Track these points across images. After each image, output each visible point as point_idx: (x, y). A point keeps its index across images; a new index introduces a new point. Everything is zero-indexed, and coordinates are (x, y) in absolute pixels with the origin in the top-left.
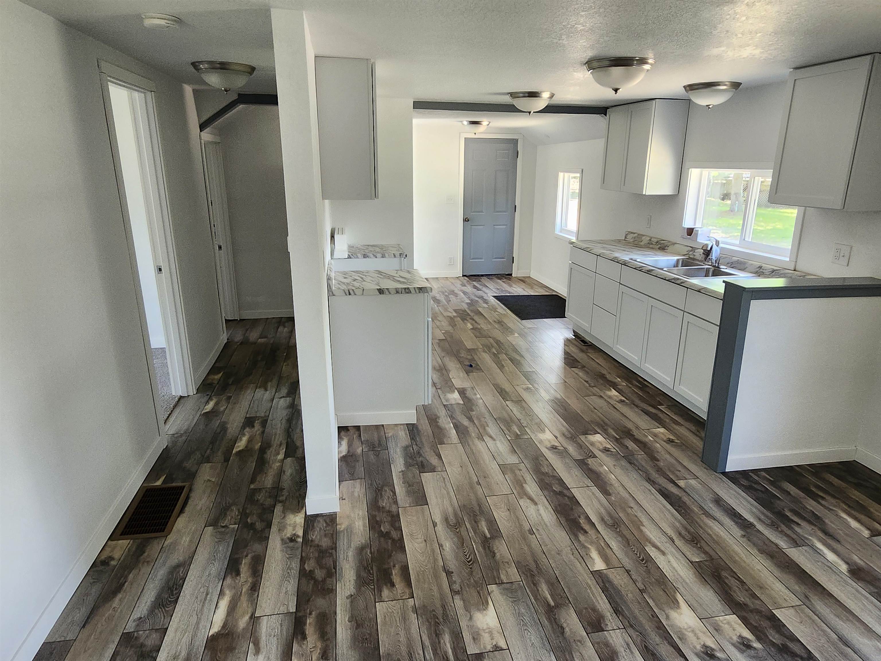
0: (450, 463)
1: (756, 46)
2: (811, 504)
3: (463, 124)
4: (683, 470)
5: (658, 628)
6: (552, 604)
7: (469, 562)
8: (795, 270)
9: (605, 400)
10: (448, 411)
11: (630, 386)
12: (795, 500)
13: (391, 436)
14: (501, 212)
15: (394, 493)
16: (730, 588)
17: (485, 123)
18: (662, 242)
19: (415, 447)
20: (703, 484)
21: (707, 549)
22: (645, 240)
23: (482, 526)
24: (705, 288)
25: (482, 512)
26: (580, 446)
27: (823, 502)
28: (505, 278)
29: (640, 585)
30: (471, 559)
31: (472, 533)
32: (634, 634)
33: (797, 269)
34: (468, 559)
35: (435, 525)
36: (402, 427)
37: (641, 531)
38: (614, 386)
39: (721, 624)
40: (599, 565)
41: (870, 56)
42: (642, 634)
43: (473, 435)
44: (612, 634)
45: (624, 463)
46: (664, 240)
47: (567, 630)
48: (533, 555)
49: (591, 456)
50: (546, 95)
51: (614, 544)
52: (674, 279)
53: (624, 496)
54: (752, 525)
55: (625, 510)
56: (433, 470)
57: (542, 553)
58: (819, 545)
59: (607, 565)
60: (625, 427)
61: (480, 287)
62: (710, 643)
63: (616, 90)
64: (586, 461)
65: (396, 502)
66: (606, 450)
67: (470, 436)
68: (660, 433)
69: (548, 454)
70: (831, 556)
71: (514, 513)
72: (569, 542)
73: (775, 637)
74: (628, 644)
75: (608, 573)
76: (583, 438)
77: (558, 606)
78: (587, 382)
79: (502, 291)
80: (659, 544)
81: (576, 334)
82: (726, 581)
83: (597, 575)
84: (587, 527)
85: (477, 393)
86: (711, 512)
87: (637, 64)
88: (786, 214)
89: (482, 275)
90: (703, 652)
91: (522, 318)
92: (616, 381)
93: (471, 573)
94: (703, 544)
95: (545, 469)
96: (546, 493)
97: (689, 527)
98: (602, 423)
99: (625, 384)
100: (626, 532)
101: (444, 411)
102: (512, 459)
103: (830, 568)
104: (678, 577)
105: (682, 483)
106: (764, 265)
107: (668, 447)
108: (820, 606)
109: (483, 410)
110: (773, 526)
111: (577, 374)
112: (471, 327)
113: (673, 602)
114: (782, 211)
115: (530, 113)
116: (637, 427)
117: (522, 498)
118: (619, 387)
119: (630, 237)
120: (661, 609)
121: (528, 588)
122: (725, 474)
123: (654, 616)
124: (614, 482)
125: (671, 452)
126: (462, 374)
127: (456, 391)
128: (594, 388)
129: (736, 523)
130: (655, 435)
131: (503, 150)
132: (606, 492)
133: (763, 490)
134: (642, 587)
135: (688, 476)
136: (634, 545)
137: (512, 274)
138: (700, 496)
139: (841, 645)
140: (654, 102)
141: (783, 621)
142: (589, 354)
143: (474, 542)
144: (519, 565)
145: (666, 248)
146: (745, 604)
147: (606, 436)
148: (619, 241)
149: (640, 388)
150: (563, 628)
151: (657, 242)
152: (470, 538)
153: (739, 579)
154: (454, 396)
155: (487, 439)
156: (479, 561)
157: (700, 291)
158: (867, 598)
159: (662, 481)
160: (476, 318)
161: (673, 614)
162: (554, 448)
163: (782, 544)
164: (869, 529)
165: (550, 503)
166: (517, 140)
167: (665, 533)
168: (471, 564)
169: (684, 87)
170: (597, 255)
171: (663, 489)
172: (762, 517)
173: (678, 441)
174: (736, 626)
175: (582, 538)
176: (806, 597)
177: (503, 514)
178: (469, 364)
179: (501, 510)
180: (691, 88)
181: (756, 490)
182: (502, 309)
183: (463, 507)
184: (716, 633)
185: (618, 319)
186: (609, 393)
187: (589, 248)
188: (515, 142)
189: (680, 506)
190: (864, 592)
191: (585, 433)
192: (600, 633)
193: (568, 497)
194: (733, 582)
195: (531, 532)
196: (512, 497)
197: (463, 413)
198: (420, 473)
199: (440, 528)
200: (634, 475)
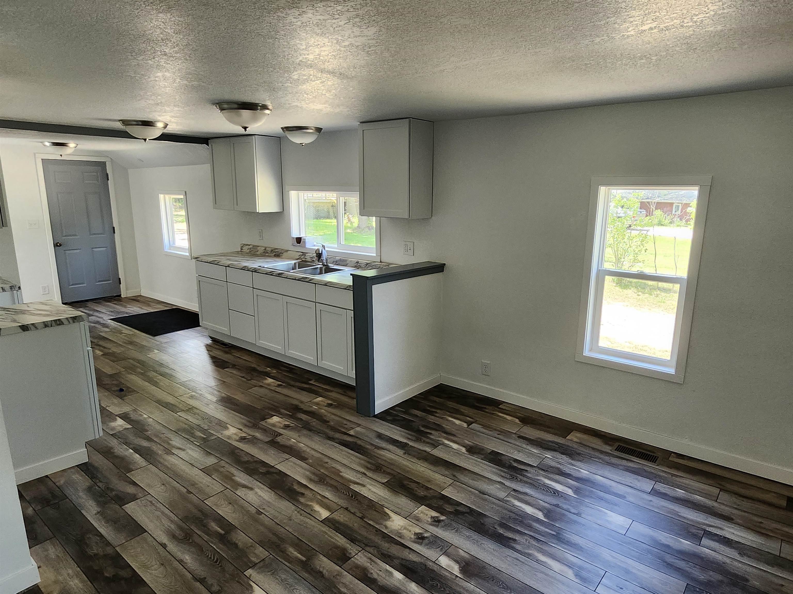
0: (149, 485)
1: (348, 106)
2: (431, 418)
3: (45, 146)
4: (348, 423)
5: (384, 537)
6: (304, 559)
7: (216, 562)
8: (381, 262)
9: (266, 388)
10: (119, 439)
11: (280, 371)
12: (422, 419)
13: (64, 483)
14: (98, 234)
15: (101, 536)
16: (413, 490)
17: (72, 145)
18: (277, 250)
19: (100, 484)
20: (365, 428)
21: (389, 470)
22: (261, 250)
23: (212, 527)
24: (330, 282)
25: (206, 515)
26: (265, 430)
27: (437, 415)
28: (115, 300)
29: (358, 514)
30: (217, 558)
31: (206, 537)
32: (371, 550)
33: (382, 261)
34: (213, 560)
35: (164, 546)
36: (72, 470)
37: (342, 477)
38: (268, 375)
39: (418, 515)
40: (324, 514)
41: (407, 119)
42: (376, 547)
43: (160, 452)
44: (357, 558)
45: (305, 432)
46: (277, 249)
47: (325, 571)
48: (270, 530)
49: (277, 435)
50: (160, 125)
51: (328, 494)
52: (303, 278)
53: (318, 456)
54: (406, 444)
55: (324, 466)
56: (134, 498)
57: (276, 525)
58: (446, 442)
59: (330, 511)
60: (292, 405)
61: (91, 313)
62: (418, 530)
63: (245, 128)
64: (275, 440)
65: (108, 544)
66: (286, 427)
67: (158, 454)
68: (320, 401)
69: (241, 445)
70: (455, 446)
71: (237, 504)
72: (294, 507)
73: (449, 508)
74: (370, 559)
75: (334, 516)
76: (263, 423)
77: (309, 559)
78: (243, 377)
79: (118, 313)
80: (358, 481)
81: (213, 339)
82: (408, 486)
83: (326, 522)
84: (302, 490)
85: (142, 414)
86: (379, 445)
87: (261, 110)
88: (327, 224)
89: (87, 301)
90: (417, 538)
91: (155, 335)
92: (267, 370)
93: (223, 570)
94: (384, 468)
95: (246, 459)
96: (256, 477)
97: (371, 461)
98: (272, 406)
99: (275, 371)
100: (332, 482)
101: (115, 441)
102: (211, 461)
103: (457, 453)
104: (379, 497)
105: (352, 432)
106: (359, 261)
107: (330, 409)
108: (462, 477)
109: (158, 427)
110: (418, 440)
111: (231, 373)
112: (101, 353)
113: (385, 515)
114: (324, 221)
115: (145, 140)
116: (302, 402)
117: (237, 489)
118: (272, 375)
119: (245, 248)
120: (379, 524)
121: (279, 557)
122: (375, 416)
123: (378, 530)
124: (305, 449)
125: (335, 413)
126: (116, 401)
127: (117, 418)
128: (252, 381)
129: (397, 447)
130: (317, 404)
131: (90, 173)
132: (303, 459)
133: (402, 419)
134: (360, 515)
135: (353, 426)
136: (342, 489)
137: (121, 295)
138: (367, 436)
139: (482, 495)
140: (254, 137)
141: (449, 496)
142: (233, 354)
143: (212, 543)
144: (261, 544)
145: (281, 255)
146: (425, 496)
147: (281, 416)
148: (238, 252)
149: (288, 372)
150: (321, 572)
151: (272, 251)
152: (206, 542)
153: (415, 482)
154: (118, 423)
155: (175, 451)
156: (226, 557)
157: (326, 284)
158: (482, 463)
159: (337, 435)
160: (101, 343)
161: (389, 523)
162: (242, 439)
163: (428, 449)
164: (466, 422)
165: (264, 483)
166: (104, 163)
167: (357, 472)
168: (219, 563)
169: (282, 128)
170: (226, 267)
171: (342, 441)
172: (410, 437)
173: (336, 404)
174: (426, 512)
175: (302, 500)
176: (454, 476)
177: (226, 509)
178: (118, 389)
179: (223, 506)
180: (287, 129)
181: (399, 420)
182: (127, 330)
183: (185, 519)
184: (418, 522)
185: (256, 319)
186: (266, 382)
187: (216, 261)
188: (103, 165)
189: (359, 449)
190: (479, 460)
191: (264, 419)
192: (349, 562)
193: (276, 473)
194: (413, 486)
195: (260, 513)
196: (227, 492)
197: (136, 435)
198: (121, 507)
199: (172, 547)
200: (317, 438)
